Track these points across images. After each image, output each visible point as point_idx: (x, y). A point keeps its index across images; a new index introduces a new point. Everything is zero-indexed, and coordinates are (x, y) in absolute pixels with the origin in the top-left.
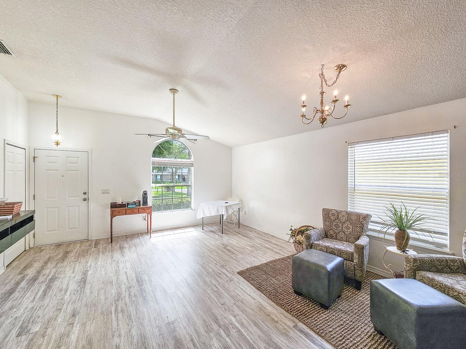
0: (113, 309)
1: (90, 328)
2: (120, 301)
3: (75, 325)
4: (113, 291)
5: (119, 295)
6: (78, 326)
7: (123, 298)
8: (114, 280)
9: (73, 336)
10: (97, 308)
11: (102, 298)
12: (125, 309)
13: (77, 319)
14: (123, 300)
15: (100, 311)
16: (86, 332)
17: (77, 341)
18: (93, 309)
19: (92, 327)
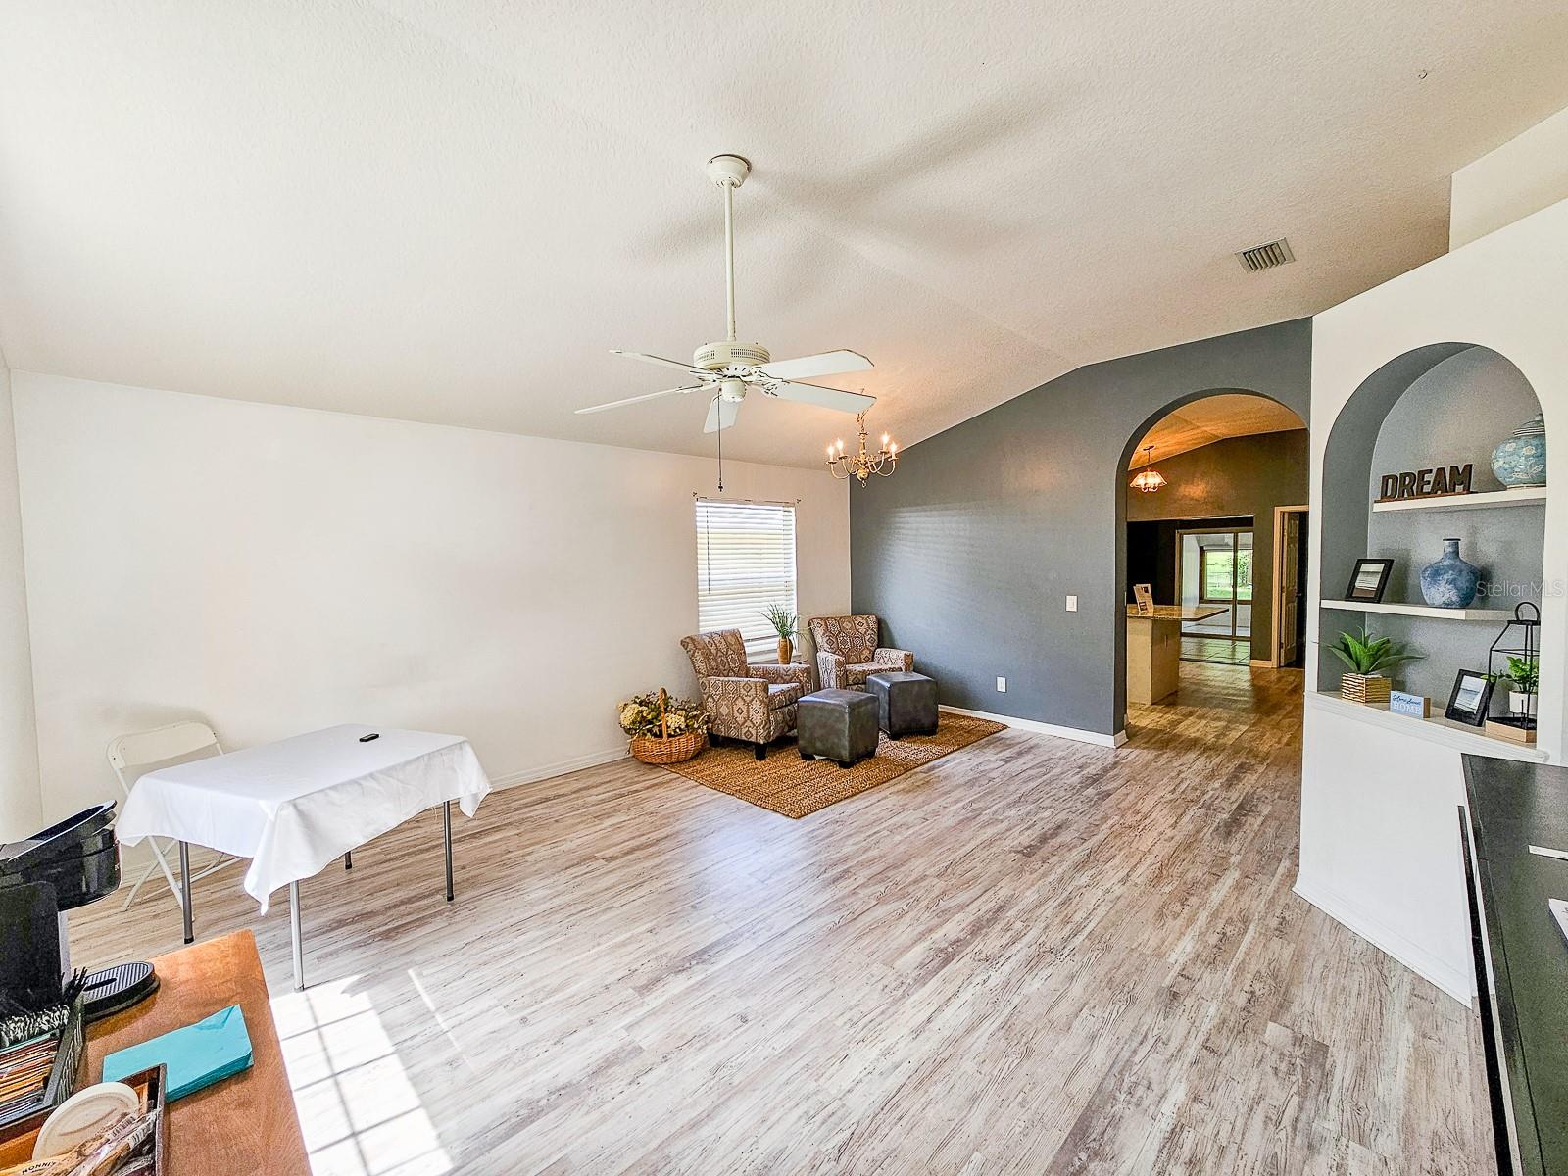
0: (1081, 937)
1: (1150, 938)
2: (1047, 945)
3: (1177, 968)
4: (1037, 984)
5: (1036, 959)
6: (1172, 960)
7: (1034, 947)
8: (987, 1029)
9: (1189, 948)
10: (1111, 970)
11: (1077, 989)
12: (1058, 920)
13: (1168, 981)
14: (1040, 941)
15: (1109, 958)
16: (1160, 936)
17: (1183, 934)
18: (1119, 976)
19: (1145, 936)
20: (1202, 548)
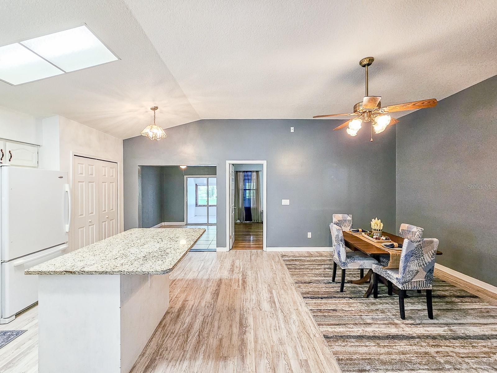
20: (196, 185)
